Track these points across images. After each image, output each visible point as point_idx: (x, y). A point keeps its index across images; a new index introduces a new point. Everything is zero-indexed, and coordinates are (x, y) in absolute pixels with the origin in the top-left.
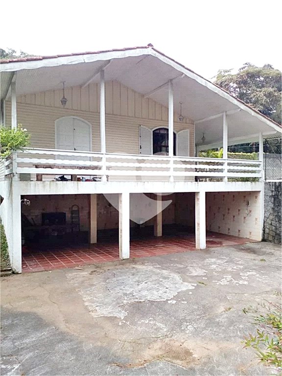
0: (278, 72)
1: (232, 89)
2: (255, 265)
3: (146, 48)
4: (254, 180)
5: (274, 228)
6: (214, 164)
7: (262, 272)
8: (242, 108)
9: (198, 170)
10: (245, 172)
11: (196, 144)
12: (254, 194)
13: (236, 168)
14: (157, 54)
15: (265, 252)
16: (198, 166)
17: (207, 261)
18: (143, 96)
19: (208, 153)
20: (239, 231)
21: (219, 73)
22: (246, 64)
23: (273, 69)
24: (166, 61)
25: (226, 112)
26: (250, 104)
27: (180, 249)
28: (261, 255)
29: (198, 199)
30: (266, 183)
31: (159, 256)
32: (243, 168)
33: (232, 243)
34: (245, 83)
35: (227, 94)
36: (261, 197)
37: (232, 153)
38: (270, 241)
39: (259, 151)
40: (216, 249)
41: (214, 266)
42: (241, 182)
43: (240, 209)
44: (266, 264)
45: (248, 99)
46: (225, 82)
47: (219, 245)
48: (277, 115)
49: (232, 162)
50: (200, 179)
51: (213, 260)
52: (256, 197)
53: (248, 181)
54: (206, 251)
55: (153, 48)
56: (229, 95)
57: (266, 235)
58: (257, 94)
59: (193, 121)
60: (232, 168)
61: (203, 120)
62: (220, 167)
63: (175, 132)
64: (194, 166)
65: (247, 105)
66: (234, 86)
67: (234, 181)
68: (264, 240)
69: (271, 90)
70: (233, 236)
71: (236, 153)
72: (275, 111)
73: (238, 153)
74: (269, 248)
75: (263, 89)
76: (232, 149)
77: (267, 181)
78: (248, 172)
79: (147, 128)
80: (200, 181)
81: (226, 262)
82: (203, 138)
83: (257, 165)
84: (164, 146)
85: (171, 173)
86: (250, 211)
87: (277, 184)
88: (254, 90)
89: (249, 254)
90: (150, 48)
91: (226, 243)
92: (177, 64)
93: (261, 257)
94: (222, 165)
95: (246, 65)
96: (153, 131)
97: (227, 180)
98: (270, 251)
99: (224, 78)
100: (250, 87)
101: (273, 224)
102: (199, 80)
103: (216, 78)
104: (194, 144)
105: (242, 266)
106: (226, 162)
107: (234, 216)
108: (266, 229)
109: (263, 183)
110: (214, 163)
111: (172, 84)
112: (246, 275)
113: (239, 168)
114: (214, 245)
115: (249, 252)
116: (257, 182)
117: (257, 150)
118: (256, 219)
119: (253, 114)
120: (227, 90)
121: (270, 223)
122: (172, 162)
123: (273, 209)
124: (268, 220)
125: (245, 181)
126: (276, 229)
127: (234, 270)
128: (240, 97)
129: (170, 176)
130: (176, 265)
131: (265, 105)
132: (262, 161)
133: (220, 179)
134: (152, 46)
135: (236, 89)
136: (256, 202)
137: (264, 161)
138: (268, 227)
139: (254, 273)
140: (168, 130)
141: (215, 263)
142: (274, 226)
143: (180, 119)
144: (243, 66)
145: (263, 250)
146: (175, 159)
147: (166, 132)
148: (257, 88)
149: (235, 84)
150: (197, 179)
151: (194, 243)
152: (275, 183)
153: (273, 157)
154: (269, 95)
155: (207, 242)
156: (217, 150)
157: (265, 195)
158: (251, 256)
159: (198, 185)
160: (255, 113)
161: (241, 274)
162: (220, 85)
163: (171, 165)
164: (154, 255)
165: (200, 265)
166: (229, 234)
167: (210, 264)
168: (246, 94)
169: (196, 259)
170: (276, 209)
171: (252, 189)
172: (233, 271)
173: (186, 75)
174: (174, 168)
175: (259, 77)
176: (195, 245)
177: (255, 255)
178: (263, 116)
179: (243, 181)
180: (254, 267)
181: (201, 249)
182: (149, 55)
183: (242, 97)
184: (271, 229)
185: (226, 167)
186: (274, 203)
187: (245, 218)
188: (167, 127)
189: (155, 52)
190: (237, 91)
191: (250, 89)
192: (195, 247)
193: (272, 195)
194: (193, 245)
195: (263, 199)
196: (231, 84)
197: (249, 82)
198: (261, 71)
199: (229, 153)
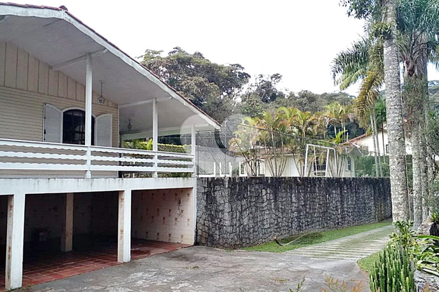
0: (207, 62)
1: (161, 73)
2: (188, 274)
3: (57, 9)
4: (187, 175)
5: (207, 228)
6: (141, 157)
7: (195, 281)
8: (173, 96)
9: (122, 164)
10: (176, 166)
11: (120, 132)
12: (186, 191)
13: (167, 162)
14: (72, 20)
15: (198, 257)
16: (123, 159)
17: (132, 276)
18: (50, 67)
19: (135, 143)
20: (170, 235)
21: (147, 53)
22: (176, 48)
23: (203, 58)
24: (85, 30)
25: (156, 98)
26: (181, 92)
27: (96, 265)
28: (193, 262)
29: (122, 199)
30: (198, 179)
31: (67, 278)
32: (175, 162)
33: (161, 251)
34: (175, 68)
35: (156, 79)
36: (194, 194)
37: (162, 144)
38: (203, 244)
39: (191, 144)
40: (143, 260)
41: (140, 282)
42: (172, 178)
43: (170, 209)
44: (199, 271)
45: (178, 85)
46: (154, 63)
47: (146, 255)
48: (208, 107)
49: (162, 155)
50: (125, 175)
51: (140, 274)
52: (189, 194)
53: (179, 177)
54: (131, 264)
55: (66, 12)
56: (159, 80)
57: (198, 237)
58: (188, 82)
59: (117, 105)
60: (162, 161)
61: (129, 105)
62: (149, 161)
63: (94, 116)
64: (117, 159)
65: (178, 92)
66: (164, 71)
67: (165, 177)
68: (197, 243)
69: (202, 79)
70: (162, 242)
71: (167, 145)
72: (206, 102)
73: (168, 145)
74: (202, 252)
75: (195, 78)
76: (162, 140)
77: (200, 176)
78: (180, 166)
79: (55, 108)
80: (124, 177)
81: (155, 275)
82: (129, 126)
83: (189, 159)
84: (79, 132)
85: (88, 167)
86: (182, 211)
87: (210, 180)
88: (185, 78)
89: (181, 262)
90: (63, 11)
91: (154, 251)
92: (98, 37)
93: (194, 264)
94: (152, 158)
95: (177, 50)
96: (64, 113)
97: (157, 175)
98: (203, 255)
99: (152, 60)
100: (181, 74)
101: (206, 225)
102: (125, 58)
103: (143, 58)
104: (118, 132)
105: (173, 278)
106: (156, 155)
107: (164, 218)
108: (199, 230)
109: (196, 179)
110: (141, 155)
111: (91, 58)
112: (178, 288)
113: (171, 162)
114: (141, 256)
115: (181, 260)
116: (189, 178)
117: (189, 142)
118: (188, 220)
119: (185, 104)
120: (156, 73)
121: (203, 223)
122: (89, 153)
123: (206, 207)
124: (201, 219)
125: (177, 177)
126: (209, 229)
127: (165, 284)
128: (170, 82)
129: (86, 171)
130: (92, 287)
131: (196, 94)
132: (195, 154)
133: (149, 175)
134: (66, 9)
135: (166, 74)
136: (188, 200)
137: (196, 155)
138: (200, 228)
139: (186, 284)
140: (84, 113)
141: (141, 278)
142: (207, 226)
143: (100, 100)
144: (174, 50)
145: (196, 255)
146: (93, 149)
147: (81, 115)
148: (188, 76)
149: (164, 68)
150: (121, 174)
151: (115, 256)
152: (208, 178)
153: (205, 150)
154: (200, 85)
155: (132, 252)
156: (145, 140)
157: (197, 192)
158: (183, 264)
159: (123, 182)
160: (187, 104)
161: (172, 288)
162: (149, 67)
163: (88, 157)
164: (61, 278)
165: (123, 283)
166: (158, 240)
167: (135, 281)
168: (176, 80)
169: (118, 276)
170: (209, 207)
171: (184, 185)
172: (162, 285)
173: (109, 51)
174: (92, 161)
175: (190, 65)
176: (117, 258)
177: (187, 262)
178: (195, 107)
179: (175, 177)
180: (187, 278)
181: (124, 263)
182: (61, 19)
183: (171, 83)
184: (203, 230)
185: (156, 161)
186: (207, 201)
187: (176, 219)
188: (83, 109)
189: (69, 18)
190: (167, 76)
191: (181, 76)
192: (117, 260)
193: (205, 192)
194: (114, 258)
195: (196, 197)
196: (161, 68)
197: (180, 68)
198: (191, 58)
199: (159, 144)
